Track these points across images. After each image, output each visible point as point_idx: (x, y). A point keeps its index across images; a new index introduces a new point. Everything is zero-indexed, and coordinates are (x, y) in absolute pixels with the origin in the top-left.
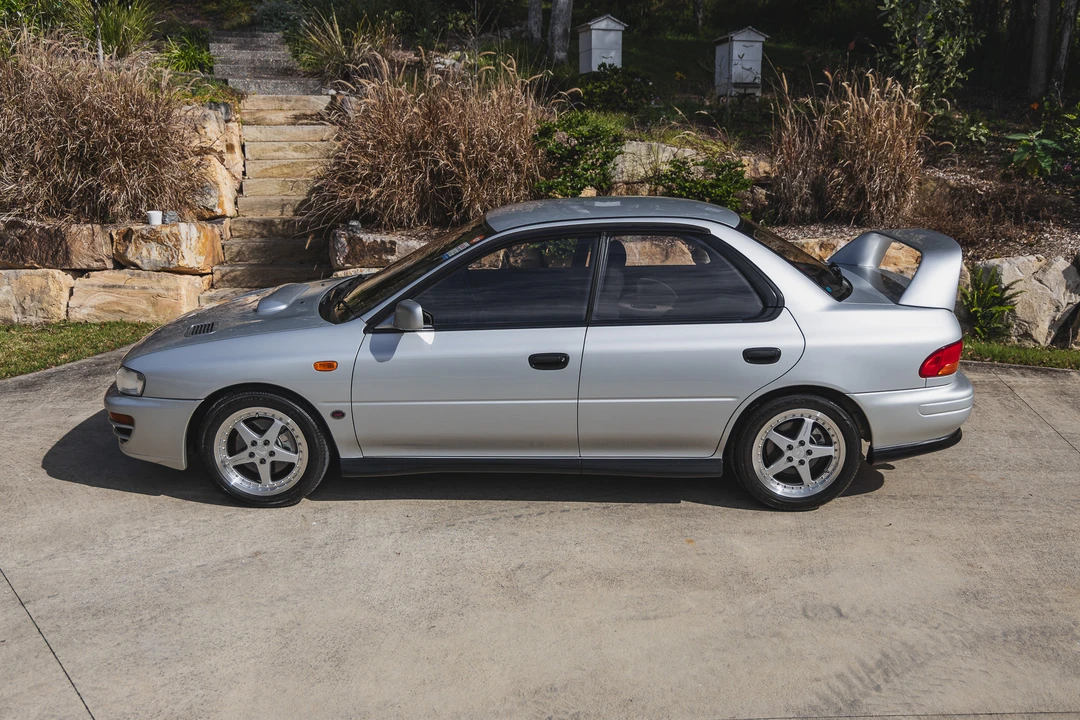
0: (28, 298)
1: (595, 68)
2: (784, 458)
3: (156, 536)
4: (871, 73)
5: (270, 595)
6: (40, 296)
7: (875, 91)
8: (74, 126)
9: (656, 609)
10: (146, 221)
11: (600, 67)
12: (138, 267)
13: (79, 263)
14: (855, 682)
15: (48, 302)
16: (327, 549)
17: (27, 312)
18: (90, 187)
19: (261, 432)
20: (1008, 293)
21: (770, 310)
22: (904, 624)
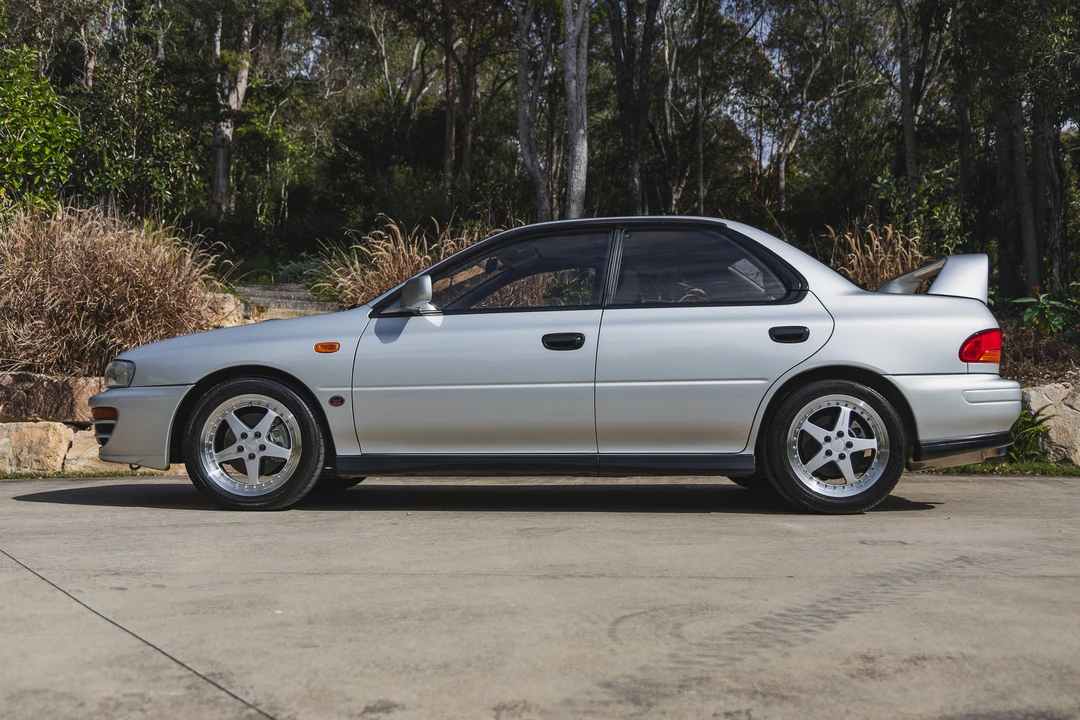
0: (26, 450)
2: (822, 453)
4: (872, 228)
6: (37, 448)
8: (96, 284)
9: (690, 542)
13: (81, 416)
15: (45, 454)
17: (22, 464)
18: (103, 343)
19: (252, 425)
20: (1038, 419)
21: (794, 294)
22: (980, 547)
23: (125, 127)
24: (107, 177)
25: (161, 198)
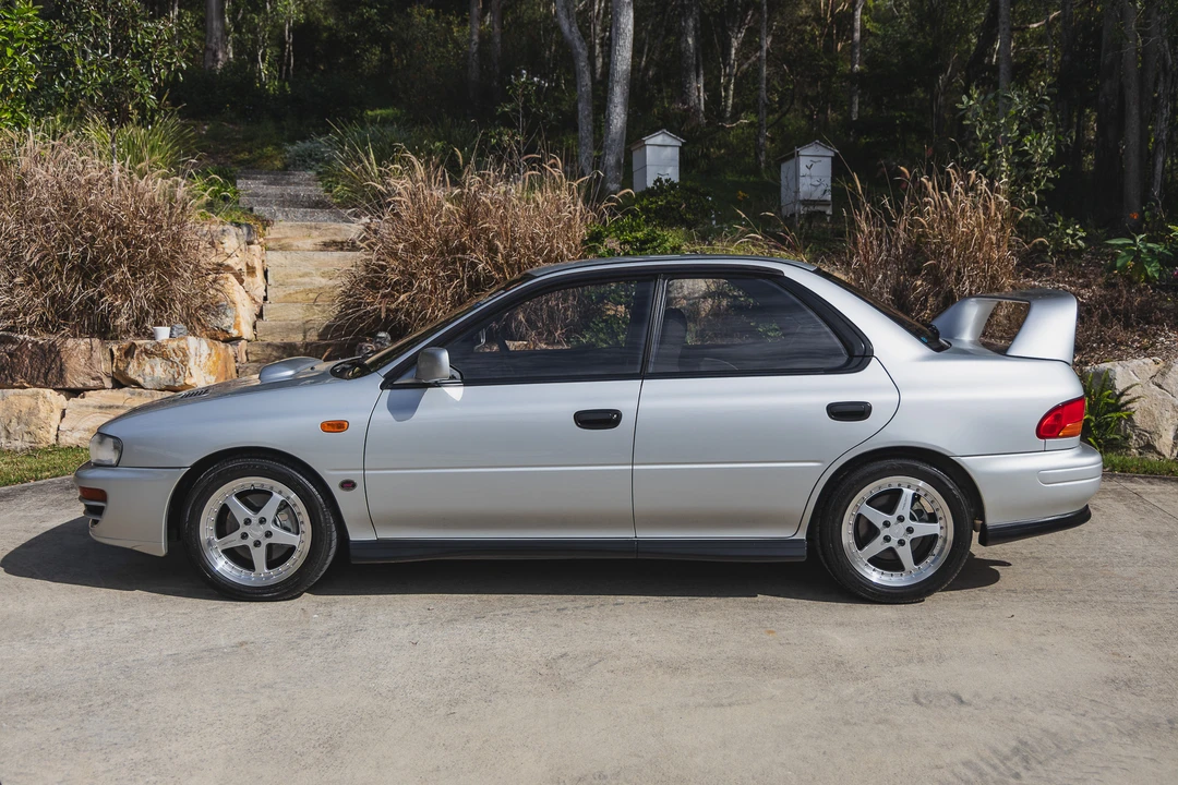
0: (14, 421)
1: (650, 184)
2: (880, 539)
3: (124, 627)
4: (953, 167)
5: (254, 682)
6: (27, 418)
7: (957, 186)
8: (77, 231)
9: (730, 697)
10: (152, 336)
11: (655, 183)
12: (140, 386)
13: (74, 382)
14: (987, 769)
15: (36, 425)
16: (329, 639)
17: (12, 436)
18: (91, 298)
19: (256, 510)
20: (1123, 399)
21: (856, 361)
22: (1041, 711)
23: (97, 19)
24: (81, 82)
25: (144, 104)
